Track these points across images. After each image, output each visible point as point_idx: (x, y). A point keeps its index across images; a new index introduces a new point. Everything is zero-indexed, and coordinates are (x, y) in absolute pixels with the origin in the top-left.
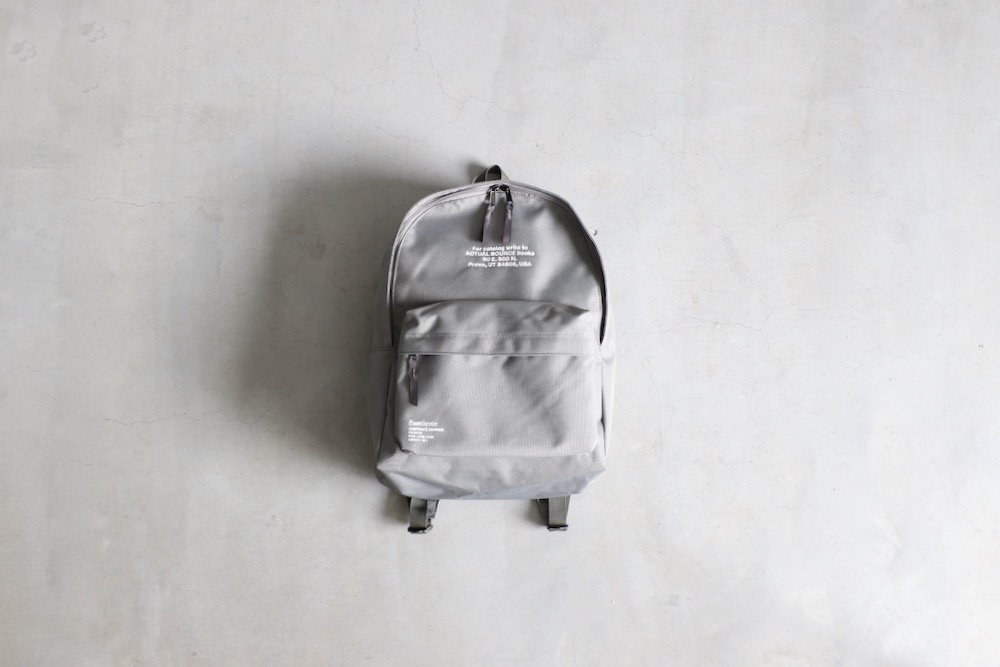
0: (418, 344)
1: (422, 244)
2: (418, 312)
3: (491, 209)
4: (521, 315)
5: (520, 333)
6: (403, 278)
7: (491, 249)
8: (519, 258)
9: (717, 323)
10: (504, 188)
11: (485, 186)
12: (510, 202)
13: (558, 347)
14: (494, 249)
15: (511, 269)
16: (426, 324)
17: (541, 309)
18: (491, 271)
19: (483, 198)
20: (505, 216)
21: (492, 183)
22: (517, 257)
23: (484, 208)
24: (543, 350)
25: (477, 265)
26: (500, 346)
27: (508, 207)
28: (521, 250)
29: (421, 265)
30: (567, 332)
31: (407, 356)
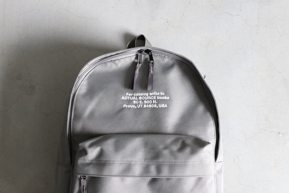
0: (87, 168)
1: (91, 92)
2: (87, 144)
3: (139, 66)
4: (161, 147)
5: (160, 160)
6: (77, 117)
7: (139, 94)
8: (159, 102)
9: (280, 133)
10: (148, 51)
11: (135, 50)
12: (152, 61)
13: (188, 171)
14: (141, 94)
15: (153, 109)
16: (93, 153)
17: (175, 141)
18: (139, 111)
19: (133, 58)
20: (149, 71)
21: (139, 49)
22: (157, 100)
23: (134, 65)
24: (178, 173)
25: (129, 106)
26: (146, 170)
27: (151, 65)
28: (160, 96)
29: (90, 107)
30: (195, 160)
31: (79, 176)
